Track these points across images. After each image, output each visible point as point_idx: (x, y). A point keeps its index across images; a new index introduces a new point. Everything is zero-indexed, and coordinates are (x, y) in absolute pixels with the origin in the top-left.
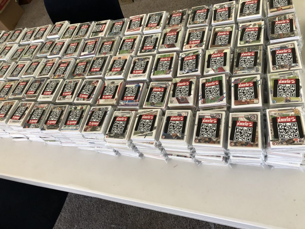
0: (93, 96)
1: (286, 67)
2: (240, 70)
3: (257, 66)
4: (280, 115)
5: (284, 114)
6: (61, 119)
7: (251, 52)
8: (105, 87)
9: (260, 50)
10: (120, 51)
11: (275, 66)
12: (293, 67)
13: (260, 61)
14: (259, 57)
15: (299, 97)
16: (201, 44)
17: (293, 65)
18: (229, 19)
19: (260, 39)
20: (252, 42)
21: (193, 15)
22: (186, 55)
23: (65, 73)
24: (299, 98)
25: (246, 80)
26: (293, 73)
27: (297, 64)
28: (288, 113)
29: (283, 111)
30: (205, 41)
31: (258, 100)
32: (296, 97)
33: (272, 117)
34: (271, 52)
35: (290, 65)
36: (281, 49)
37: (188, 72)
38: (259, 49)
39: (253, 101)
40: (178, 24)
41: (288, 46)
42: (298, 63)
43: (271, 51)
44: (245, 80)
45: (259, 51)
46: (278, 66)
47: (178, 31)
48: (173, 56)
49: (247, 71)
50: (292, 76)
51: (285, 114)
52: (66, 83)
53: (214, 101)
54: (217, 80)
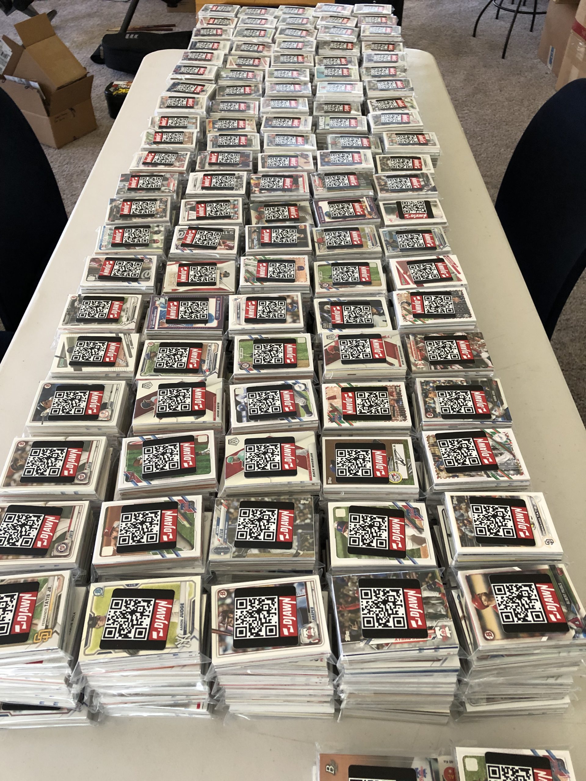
0: (188, 251)
1: (222, 622)
2: (228, 512)
3: (234, 549)
4: (42, 598)
5: (44, 608)
6: (131, 220)
7: (292, 533)
8: (215, 264)
9: (297, 555)
10: (329, 265)
11: (233, 595)
12: (222, 640)
13: (255, 555)
14: (269, 552)
15: (99, 649)
16: (340, 418)
17: (230, 640)
18: (441, 471)
19: (352, 555)
20: (343, 537)
21: (465, 384)
22: (304, 393)
23: (263, 192)
24: (96, 647)
25: (188, 525)
26: (188, 635)
27: (230, 651)
28: (42, 617)
29: (52, 607)
30: (351, 424)
31: (111, 554)
32: (102, 641)
33: (41, 583)
34: (293, 583)
35: (229, 633)
36: (301, 608)
37: (237, 403)
38: (301, 553)
39: (108, 544)
40: (425, 358)
41: (310, 628)
42: (236, 652)
43: (295, 585)
44: (185, 523)
45: (293, 551)
46: (233, 603)
47: (389, 359)
48: (300, 367)
49: (221, 526)
50: (179, 632)
51: (41, 610)
52: (231, 201)
53: (129, 466)
54: (198, 463)
